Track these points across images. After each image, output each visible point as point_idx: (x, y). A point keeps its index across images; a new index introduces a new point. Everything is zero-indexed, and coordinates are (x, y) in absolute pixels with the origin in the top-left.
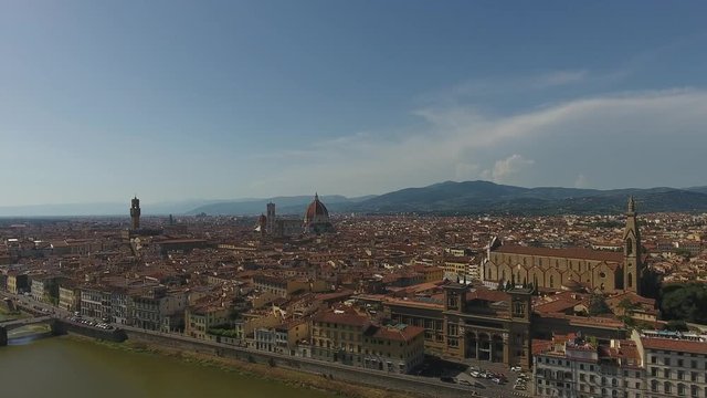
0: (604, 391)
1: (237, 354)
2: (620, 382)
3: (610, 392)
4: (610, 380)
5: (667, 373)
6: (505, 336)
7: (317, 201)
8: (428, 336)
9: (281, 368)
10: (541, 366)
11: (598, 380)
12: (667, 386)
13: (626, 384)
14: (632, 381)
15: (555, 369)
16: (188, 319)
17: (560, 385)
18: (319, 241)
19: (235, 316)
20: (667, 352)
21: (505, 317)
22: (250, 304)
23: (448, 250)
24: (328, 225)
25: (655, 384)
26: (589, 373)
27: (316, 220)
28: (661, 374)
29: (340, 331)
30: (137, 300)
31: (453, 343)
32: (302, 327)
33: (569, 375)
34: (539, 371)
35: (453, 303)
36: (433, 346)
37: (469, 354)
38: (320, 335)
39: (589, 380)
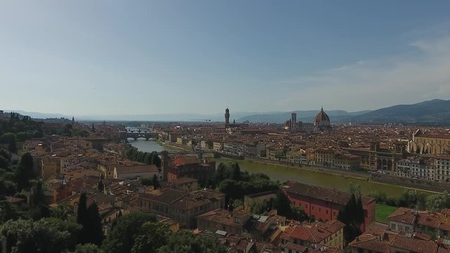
0: (421, 174)
2: (427, 171)
3: (423, 175)
4: (423, 170)
5: (443, 167)
6: (393, 160)
7: (322, 112)
8: (364, 163)
9: (304, 168)
10: (399, 166)
11: (419, 170)
12: (443, 171)
13: (429, 171)
14: (431, 171)
15: (404, 167)
16: (268, 152)
17: (406, 172)
19: (285, 152)
20: (443, 160)
21: (392, 153)
23: (399, 140)
24: (329, 127)
25: (439, 171)
26: (416, 168)
28: (441, 168)
29: (326, 155)
30: (247, 145)
31: (372, 164)
32: (312, 155)
33: (409, 169)
34: (398, 168)
35: (372, 148)
36: (366, 166)
37: (379, 168)
38: (318, 157)
39: (416, 170)
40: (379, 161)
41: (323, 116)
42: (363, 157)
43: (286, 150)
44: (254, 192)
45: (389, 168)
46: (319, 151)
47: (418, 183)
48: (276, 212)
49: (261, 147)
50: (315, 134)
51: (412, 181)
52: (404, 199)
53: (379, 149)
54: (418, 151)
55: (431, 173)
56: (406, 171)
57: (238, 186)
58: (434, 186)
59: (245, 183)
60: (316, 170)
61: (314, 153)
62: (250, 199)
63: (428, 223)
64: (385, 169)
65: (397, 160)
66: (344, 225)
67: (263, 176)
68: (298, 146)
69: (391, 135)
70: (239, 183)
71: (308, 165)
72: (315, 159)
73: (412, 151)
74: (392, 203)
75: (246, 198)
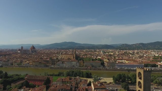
1: (22, 67)
7: (33, 46)
8: (48, 64)
9: (28, 67)
10: (57, 64)
16: (14, 63)
18: (33, 54)
19: (21, 63)
22: (23, 61)
24: (35, 51)
27: (33, 50)
28: (67, 64)
29: (36, 63)
30: (4, 61)
32: (31, 63)
35: (50, 59)
36: (48, 65)
37: (52, 65)
38: (34, 63)
39: (61, 65)
40: (52, 63)
41: (33, 47)
42: (47, 62)
43: (21, 62)
44: (14, 81)
45: (55, 65)
46: (34, 62)
47: (62, 68)
48: (25, 87)
49: (10, 62)
50: (31, 54)
51: (60, 68)
52: (59, 74)
53: (52, 60)
54: (61, 58)
55: (64, 65)
56: (59, 65)
57: (8, 80)
58: (65, 68)
59: (11, 79)
60: (33, 68)
61: (32, 62)
62: (14, 84)
63: (65, 81)
64: (53, 65)
65: (56, 62)
66: (46, 86)
67: (17, 75)
68: (26, 60)
69: (54, 53)
70: (8, 79)
71: (30, 67)
72: (32, 64)
73: (60, 59)
74: (56, 75)
75: (12, 84)
